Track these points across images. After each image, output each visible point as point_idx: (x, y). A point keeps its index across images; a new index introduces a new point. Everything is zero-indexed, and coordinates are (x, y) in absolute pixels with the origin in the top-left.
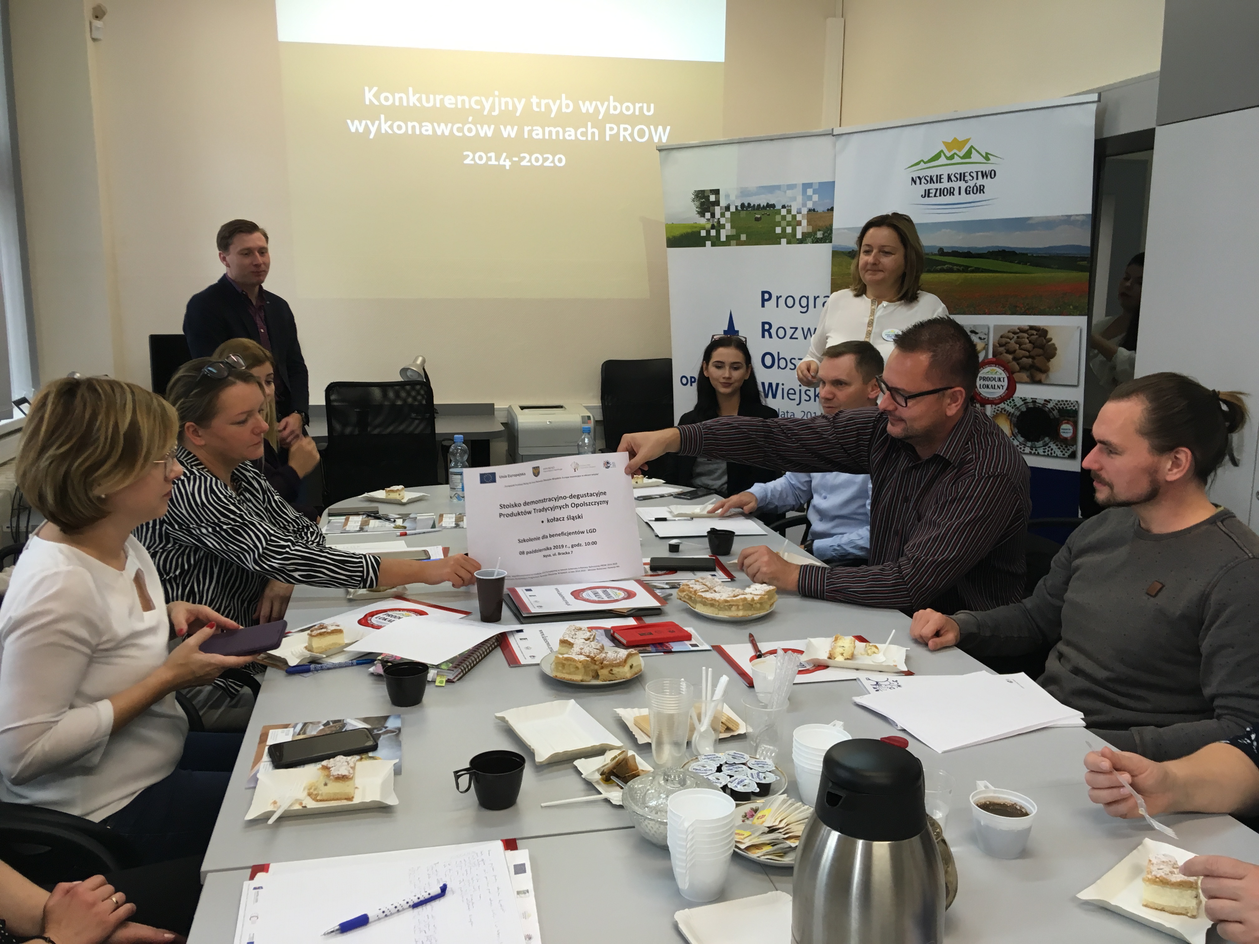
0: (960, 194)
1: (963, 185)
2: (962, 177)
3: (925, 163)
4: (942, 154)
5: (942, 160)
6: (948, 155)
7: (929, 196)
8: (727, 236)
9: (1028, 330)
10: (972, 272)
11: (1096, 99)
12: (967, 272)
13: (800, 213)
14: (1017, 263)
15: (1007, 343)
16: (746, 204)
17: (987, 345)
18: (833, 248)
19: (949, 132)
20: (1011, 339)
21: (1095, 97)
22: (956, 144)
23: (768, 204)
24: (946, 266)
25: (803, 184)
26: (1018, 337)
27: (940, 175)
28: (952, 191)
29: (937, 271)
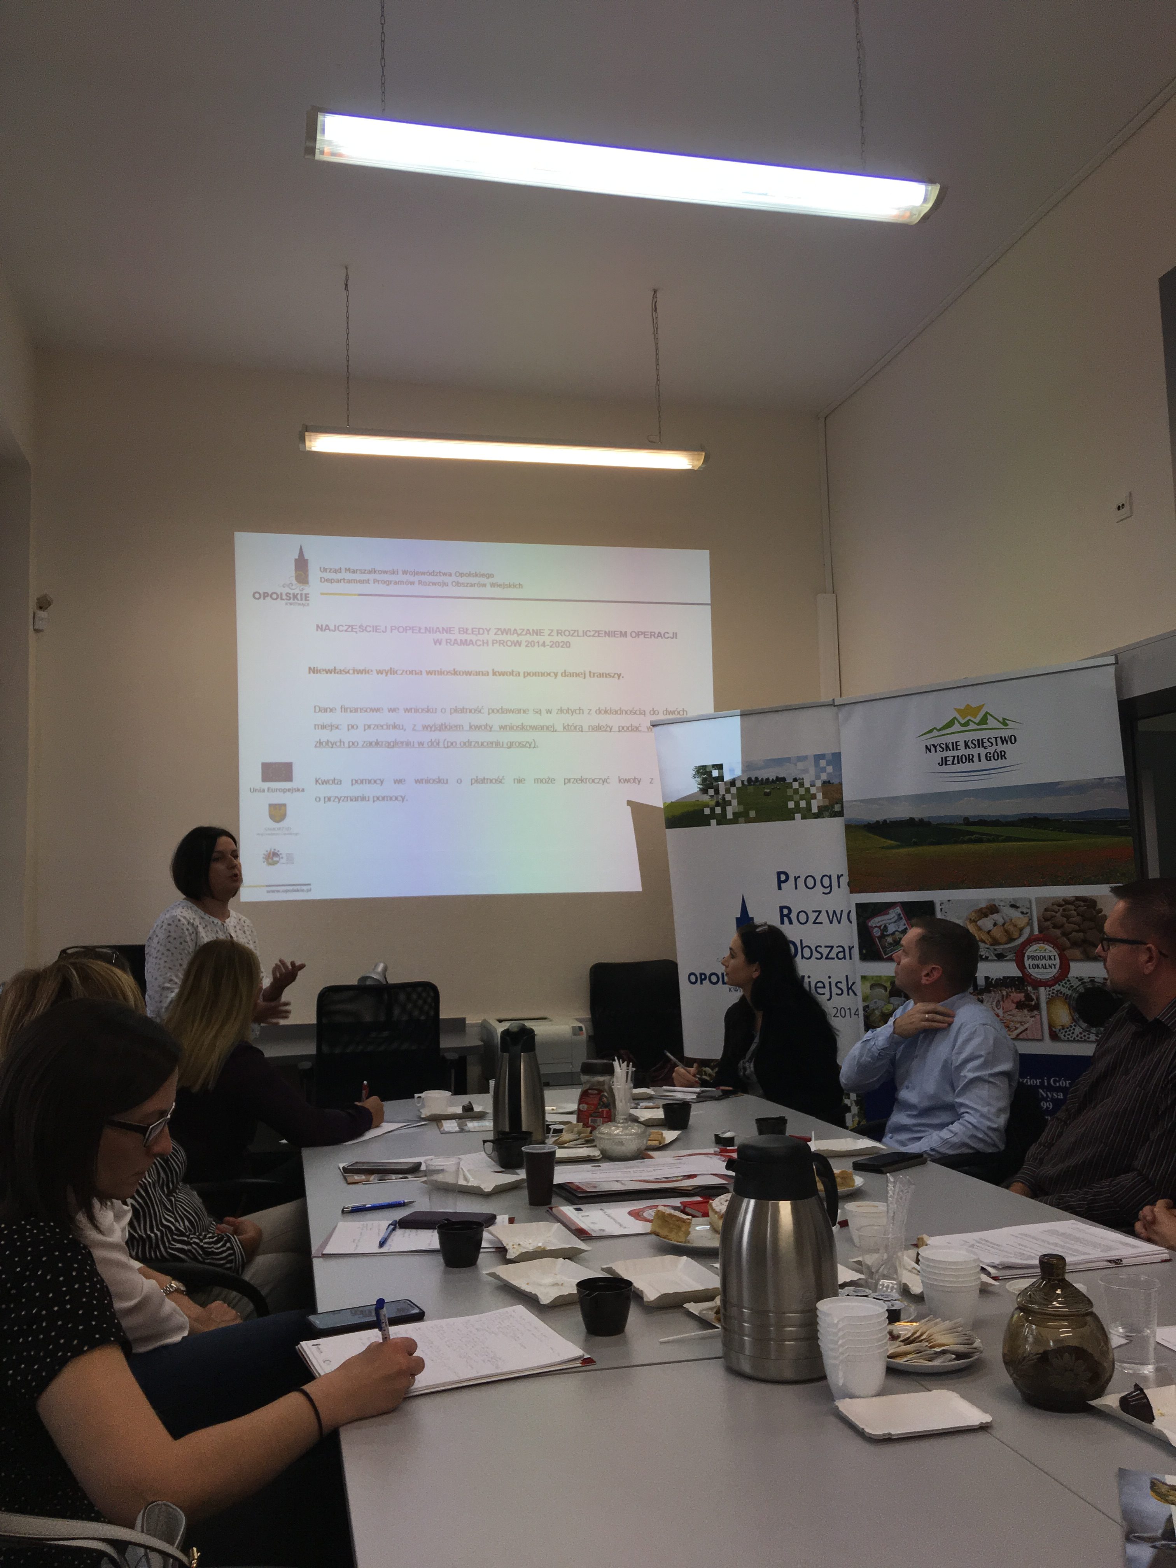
0: (980, 761)
1: (983, 752)
2: (980, 743)
3: (939, 730)
4: (956, 722)
5: (957, 727)
6: (963, 722)
7: (946, 764)
8: (734, 814)
9: (1074, 901)
10: (1004, 841)
11: (1114, 662)
12: (998, 841)
13: (814, 786)
14: (1053, 831)
15: (1053, 917)
16: (753, 779)
17: (1031, 919)
18: (845, 821)
19: (961, 699)
20: (1056, 912)
21: (1112, 660)
22: (968, 710)
23: (777, 777)
24: (974, 836)
25: (815, 756)
26: (1064, 910)
27: (956, 742)
28: (971, 758)
29: (964, 842)
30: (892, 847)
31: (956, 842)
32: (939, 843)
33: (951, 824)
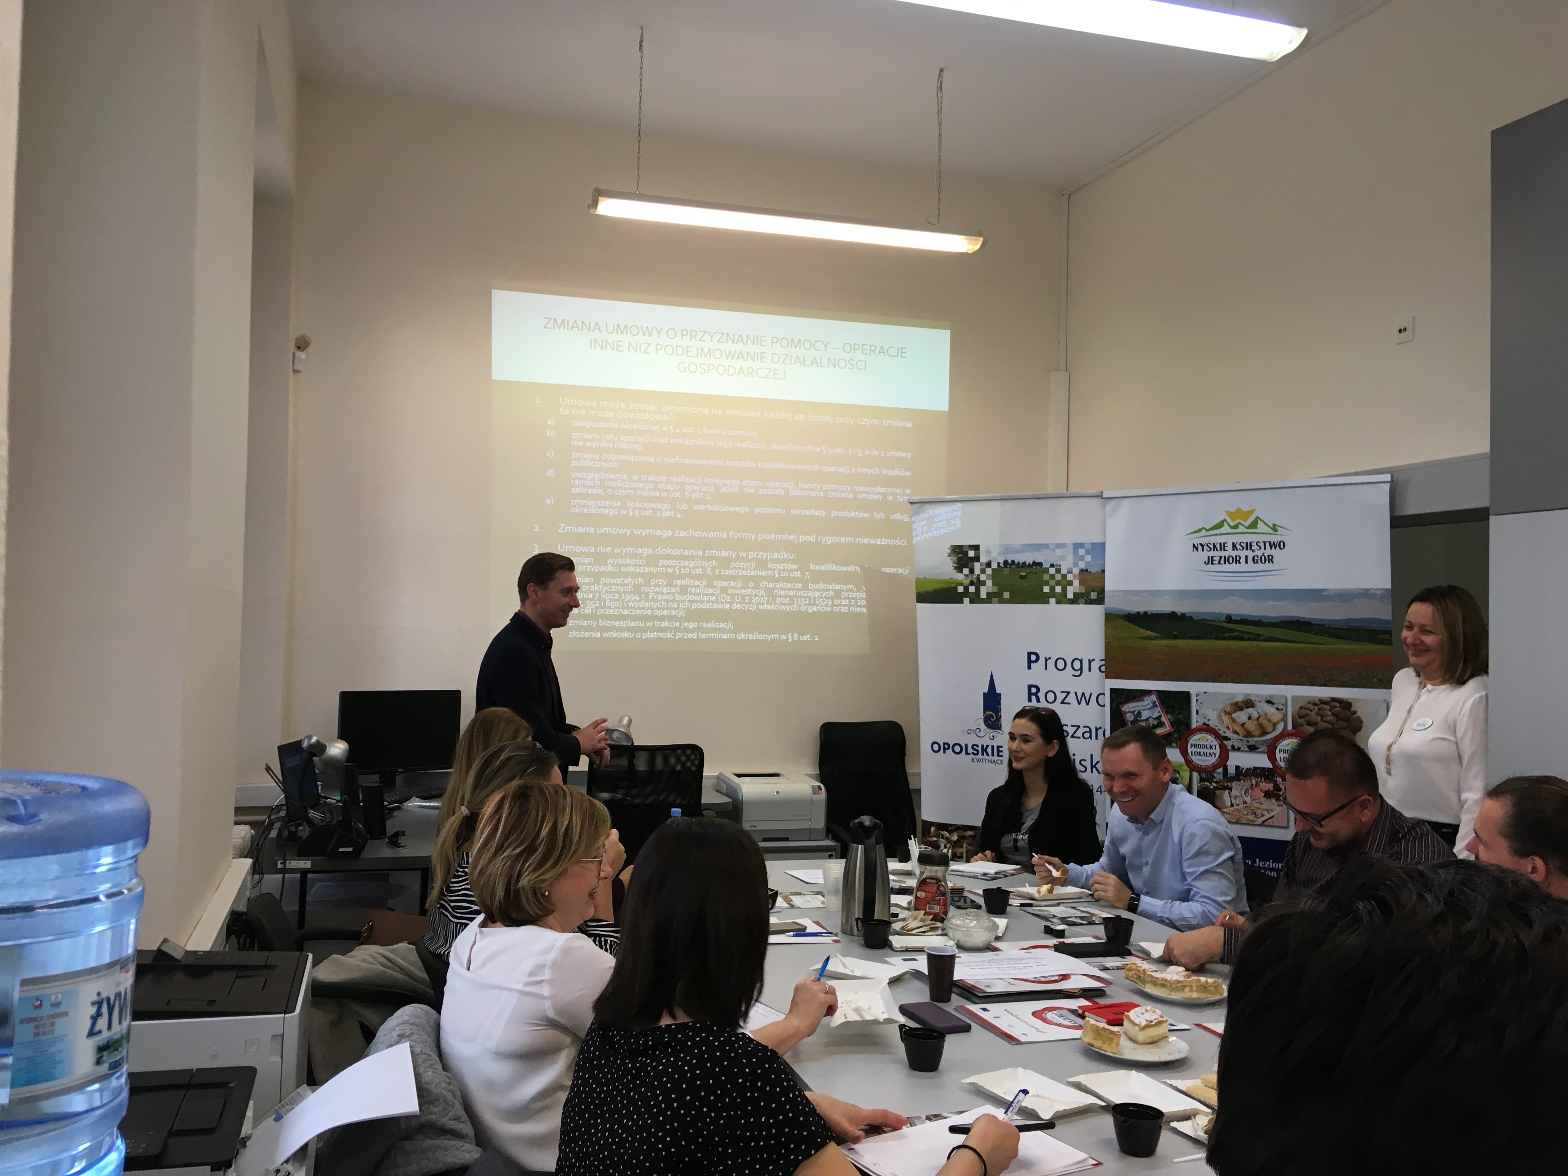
0: (1247, 562)
1: (1250, 554)
2: (1249, 546)
3: (1207, 530)
4: (1225, 523)
5: (1226, 529)
6: (1232, 524)
7: (1212, 563)
8: (988, 594)
9: (1330, 702)
10: (1265, 640)
11: (1389, 479)
12: (1259, 640)
13: (1071, 573)
14: (1314, 634)
15: (1307, 714)
16: (1010, 562)
17: (1285, 716)
18: (1106, 609)
19: (1233, 503)
20: (1311, 711)
21: (1388, 477)
22: (1239, 514)
23: (1034, 562)
24: (1235, 633)
25: (1074, 544)
26: (1319, 709)
27: (1224, 544)
28: (1238, 559)
29: (1225, 639)
30: (1150, 638)
31: (1216, 638)
32: (1198, 638)
33: (1213, 621)
